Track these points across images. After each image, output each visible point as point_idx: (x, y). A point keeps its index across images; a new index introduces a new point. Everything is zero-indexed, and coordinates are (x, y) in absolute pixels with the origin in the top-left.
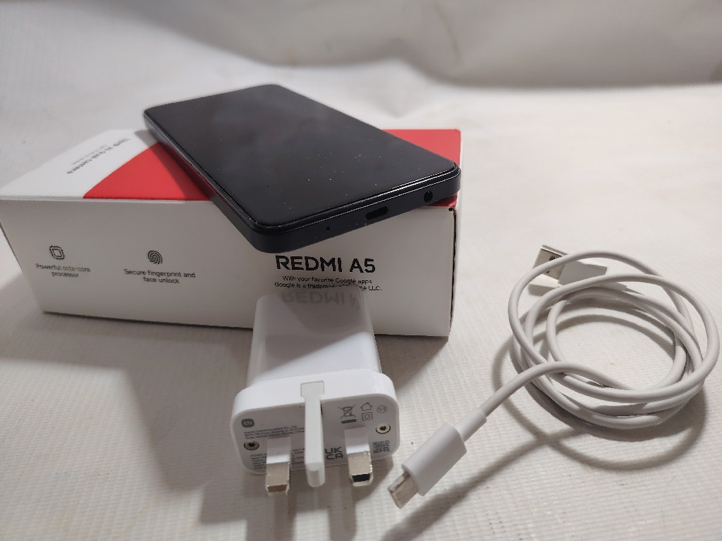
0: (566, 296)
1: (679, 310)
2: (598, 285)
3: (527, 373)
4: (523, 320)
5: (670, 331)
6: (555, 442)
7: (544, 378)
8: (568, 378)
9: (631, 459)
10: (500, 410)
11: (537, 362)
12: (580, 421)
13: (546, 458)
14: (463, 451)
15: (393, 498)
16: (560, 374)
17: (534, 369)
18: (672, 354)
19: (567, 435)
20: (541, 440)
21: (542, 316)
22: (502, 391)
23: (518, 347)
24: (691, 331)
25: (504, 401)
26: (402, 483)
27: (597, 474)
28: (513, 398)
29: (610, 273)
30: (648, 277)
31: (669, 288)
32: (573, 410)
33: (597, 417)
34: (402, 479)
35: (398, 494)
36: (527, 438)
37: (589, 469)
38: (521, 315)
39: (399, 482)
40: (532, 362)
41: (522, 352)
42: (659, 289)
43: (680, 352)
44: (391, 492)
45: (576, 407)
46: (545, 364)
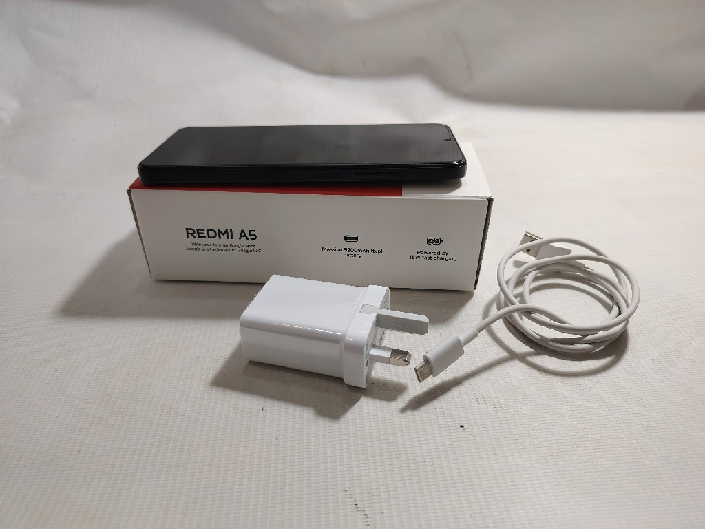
0: (539, 267)
1: (620, 283)
2: (562, 262)
4: (507, 282)
5: (612, 297)
6: (522, 358)
7: (516, 315)
8: (534, 315)
10: (484, 332)
11: (513, 304)
12: (540, 346)
14: (462, 353)
15: (417, 375)
17: (511, 307)
18: (609, 309)
20: (513, 356)
21: (520, 282)
22: (487, 320)
24: (625, 296)
25: (487, 327)
26: (423, 366)
29: (573, 254)
30: (599, 258)
31: (614, 266)
33: (551, 343)
34: (424, 363)
35: (420, 372)
37: (543, 374)
38: (506, 279)
40: (510, 304)
41: (505, 300)
42: (606, 266)
43: (615, 309)
44: (416, 370)
45: (538, 337)
46: (518, 305)
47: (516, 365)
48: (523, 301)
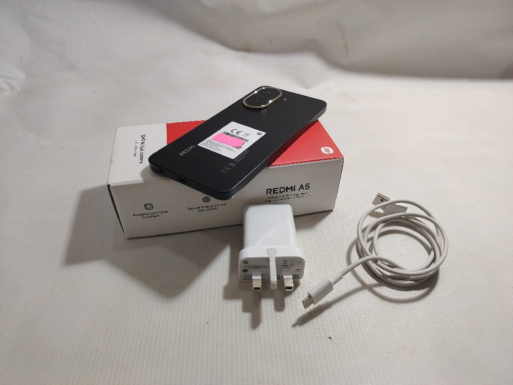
6: (370, 288)
7: (370, 262)
8: (379, 263)
10: (349, 273)
12: (382, 280)
13: (366, 294)
14: (332, 289)
15: (303, 305)
17: (366, 258)
19: (376, 286)
20: (364, 286)
22: (351, 266)
28: (356, 269)
32: (380, 275)
33: (390, 279)
34: (308, 298)
35: (305, 303)
36: (358, 285)
40: (365, 255)
43: (432, 253)
46: (370, 256)
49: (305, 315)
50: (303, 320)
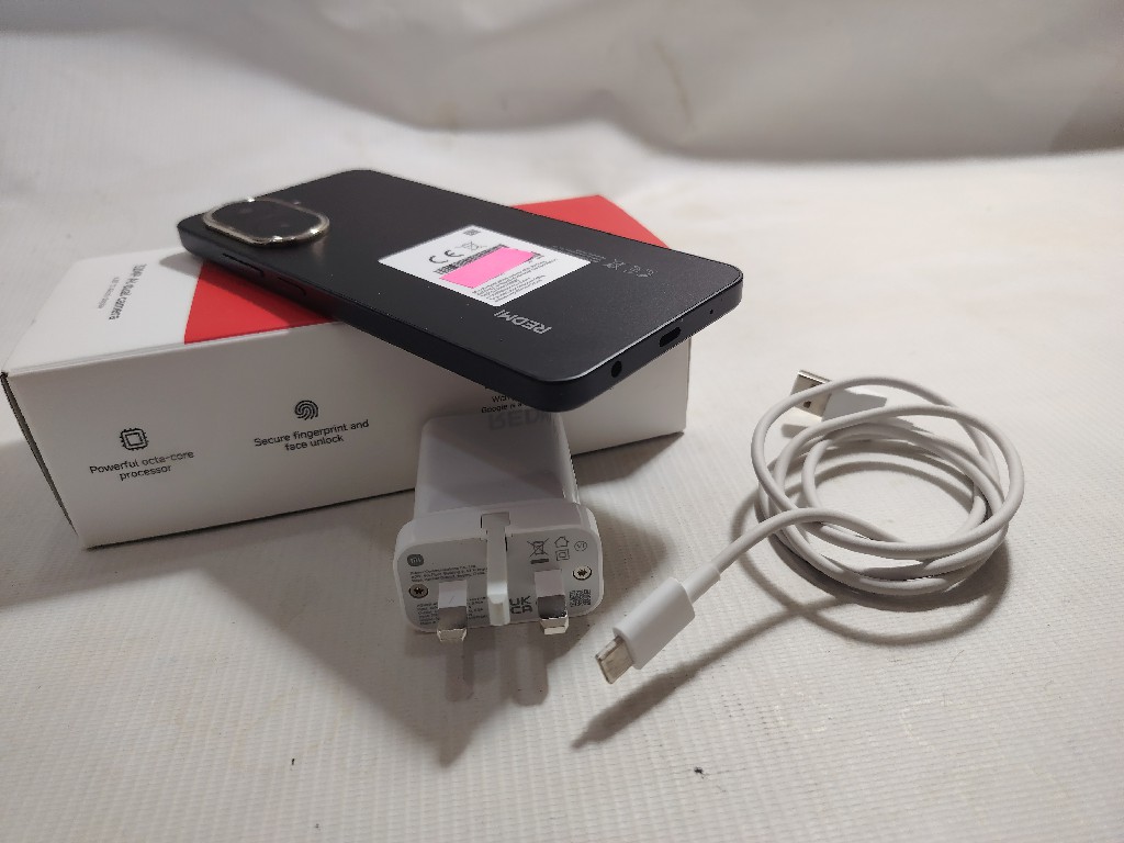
0: (830, 434)
1: (982, 452)
2: (867, 421)
3: (770, 522)
4: (772, 467)
5: (969, 481)
6: (811, 614)
7: (793, 529)
8: (826, 528)
9: (909, 632)
10: (735, 566)
11: (785, 508)
12: (843, 587)
14: (691, 615)
15: (602, 669)
16: (815, 524)
17: (781, 516)
18: (968, 505)
19: (827, 605)
20: (792, 611)
21: (796, 465)
22: (740, 542)
23: (765, 497)
24: (996, 480)
25: (741, 556)
26: (614, 649)
27: (864, 649)
28: (753, 553)
29: (891, 404)
30: (939, 408)
31: (967, 422)
32: (833, 572)
33: (866, 580)
34: (614, 644)
35: (608, 663)
36: (773, 608)
37: (854, 643)
38: (769, 461)
39: (610, 648)
40: (779, 510)
41: (770, 502)
42: (953, 422)
43: (979, 504)
44: (600, 660)
45: (838, 569)
46: (795, 510)
47: (801, 629)
48: (804, 502)
49: (615, 707)
50: (609, 725)
